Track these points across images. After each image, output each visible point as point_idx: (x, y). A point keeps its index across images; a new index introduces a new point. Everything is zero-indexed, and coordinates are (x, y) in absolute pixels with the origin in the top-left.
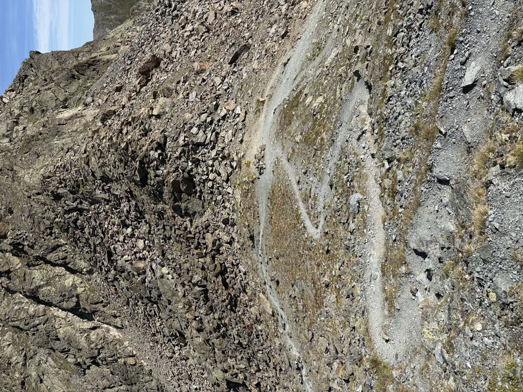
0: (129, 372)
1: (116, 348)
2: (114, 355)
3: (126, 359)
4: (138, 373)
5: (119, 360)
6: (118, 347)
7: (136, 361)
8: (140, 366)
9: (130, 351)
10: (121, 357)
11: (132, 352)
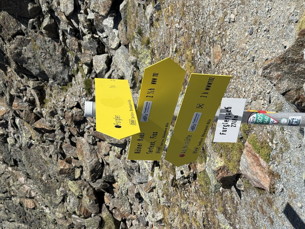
0: (27, 215)
1: (9, 184)
2: (6, 192)
3: (22, 199)
4: (39, 219)
5: (13, 199)
6: (11, 181)
7: (35, 204)
8: (41, 212)
9: (27, 192)
10: (16, 196)
11: (30, 192)
